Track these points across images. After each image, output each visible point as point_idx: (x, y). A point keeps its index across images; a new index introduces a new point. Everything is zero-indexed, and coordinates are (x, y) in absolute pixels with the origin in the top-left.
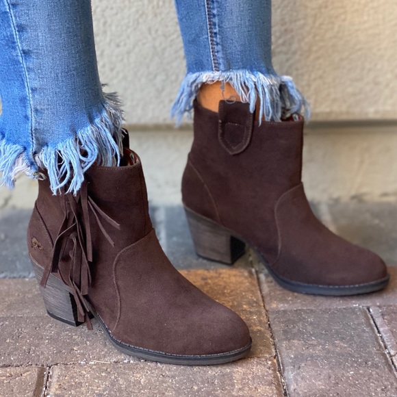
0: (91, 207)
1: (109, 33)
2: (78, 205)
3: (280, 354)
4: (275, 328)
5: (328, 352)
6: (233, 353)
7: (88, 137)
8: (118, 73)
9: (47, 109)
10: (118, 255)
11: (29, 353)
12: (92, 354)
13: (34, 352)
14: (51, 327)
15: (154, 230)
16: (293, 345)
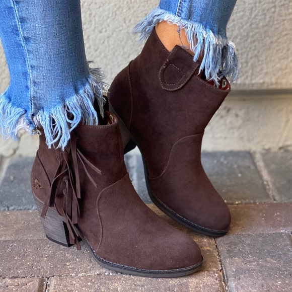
0: (79, 156)
1: (93, 22)
2: (69, 155)
3: (225, 268)
4: (221, 249)
5: (262, 267)
6: (188, 268)
7: (74, 104)
8: (100, 53)
9: (43, 82)
10: (101, 193)
11: (32, 267)
12: (81, 268)
13: (36, 266)
14: (49, 247)
15: (127, 174)
16: (235, 261)
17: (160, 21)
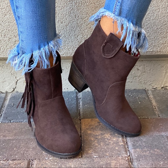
3: (131, 155)
4: (129, 144)
5: (152, 154)
11: (24, 154)
13: (26, 154)
14: (33, 143)
16: (137, 151)
17: (104, 16)
